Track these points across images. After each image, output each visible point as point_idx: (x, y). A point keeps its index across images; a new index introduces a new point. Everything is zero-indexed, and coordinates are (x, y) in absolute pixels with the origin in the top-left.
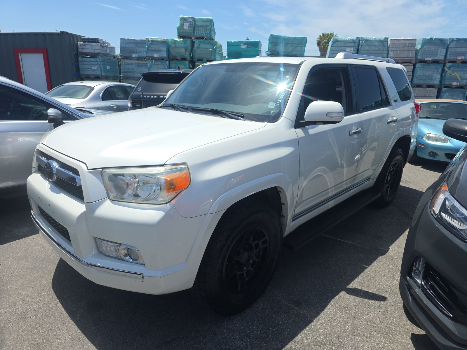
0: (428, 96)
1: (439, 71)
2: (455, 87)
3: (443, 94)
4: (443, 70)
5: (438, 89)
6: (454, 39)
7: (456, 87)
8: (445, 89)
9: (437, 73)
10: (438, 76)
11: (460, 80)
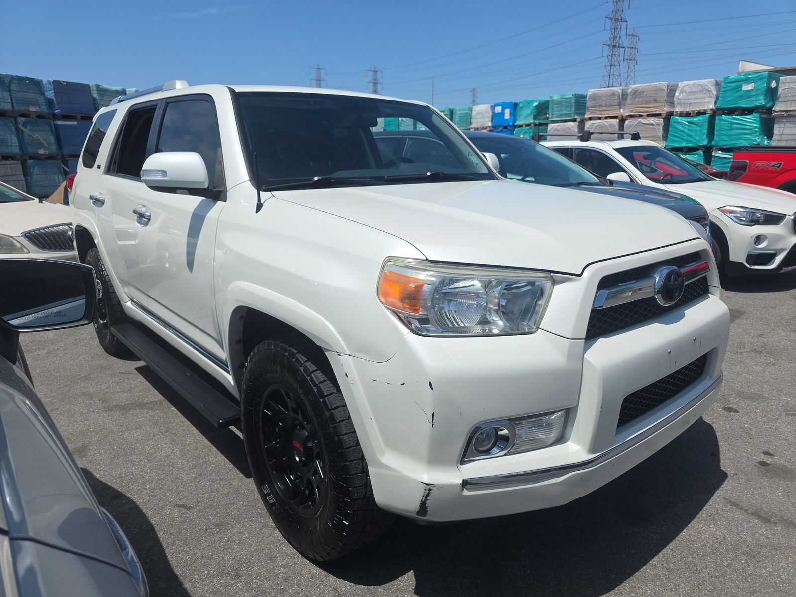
0: (11, 175)
1: (12, 131)
2: (43, 157)
3: (32, 170)
4: (17, 129)
5: (22, 162)
6: (13, 76)
7: (46, 157)
8: (32, 161)
9: (11, 134)
10: (14, 140)
11: (46, 145)
